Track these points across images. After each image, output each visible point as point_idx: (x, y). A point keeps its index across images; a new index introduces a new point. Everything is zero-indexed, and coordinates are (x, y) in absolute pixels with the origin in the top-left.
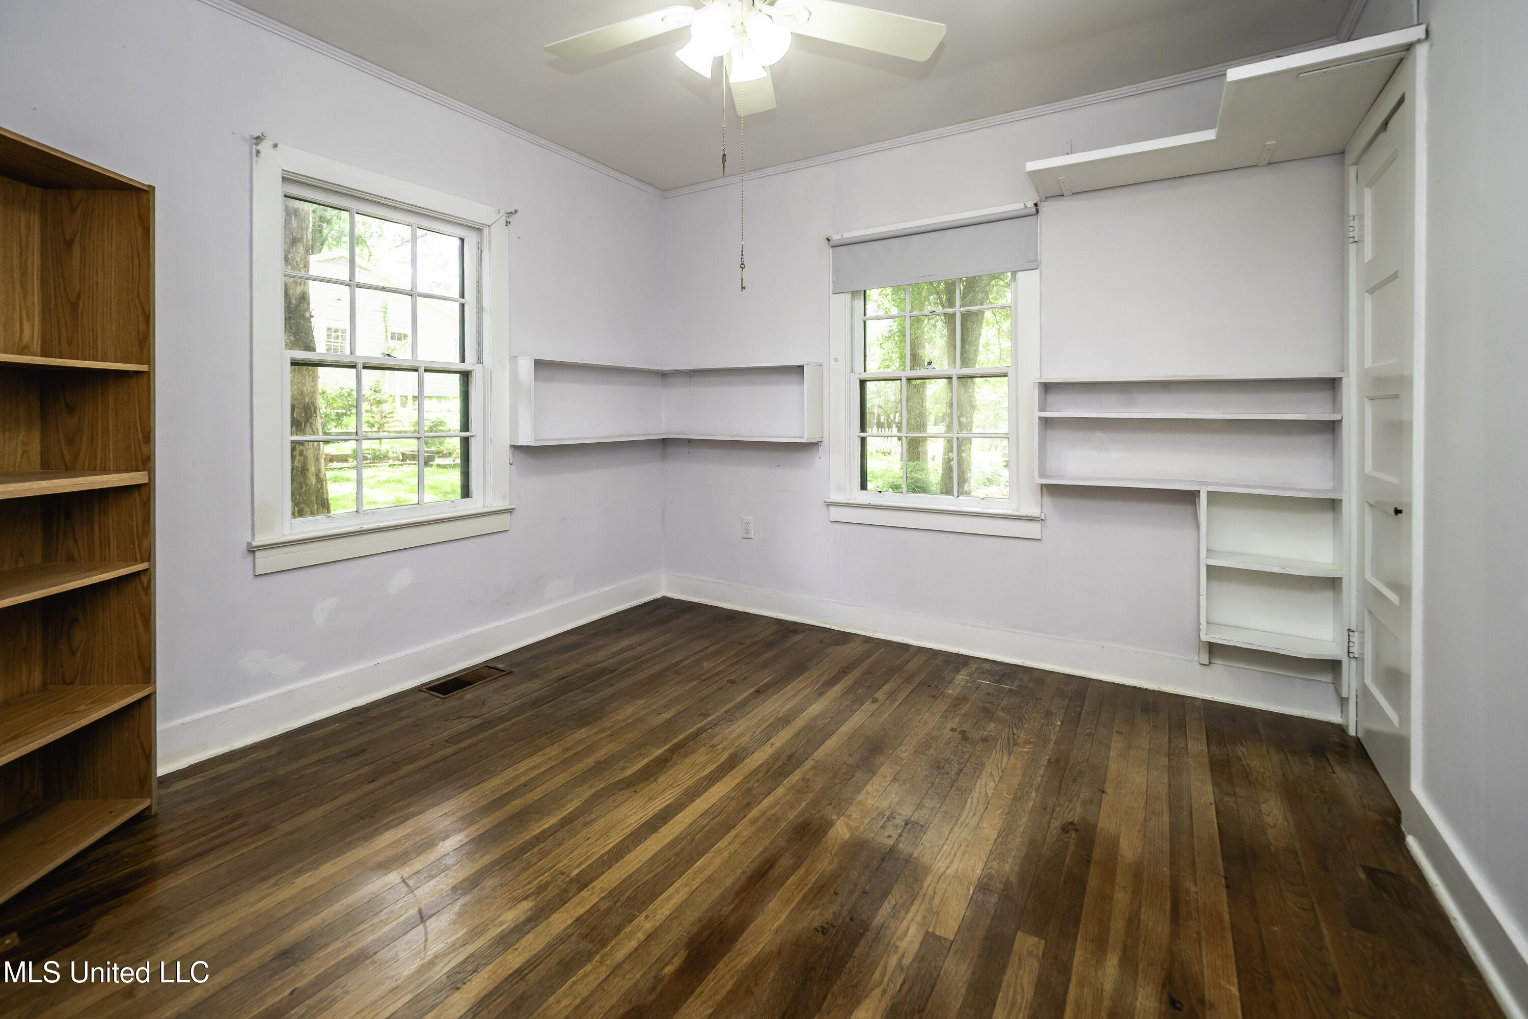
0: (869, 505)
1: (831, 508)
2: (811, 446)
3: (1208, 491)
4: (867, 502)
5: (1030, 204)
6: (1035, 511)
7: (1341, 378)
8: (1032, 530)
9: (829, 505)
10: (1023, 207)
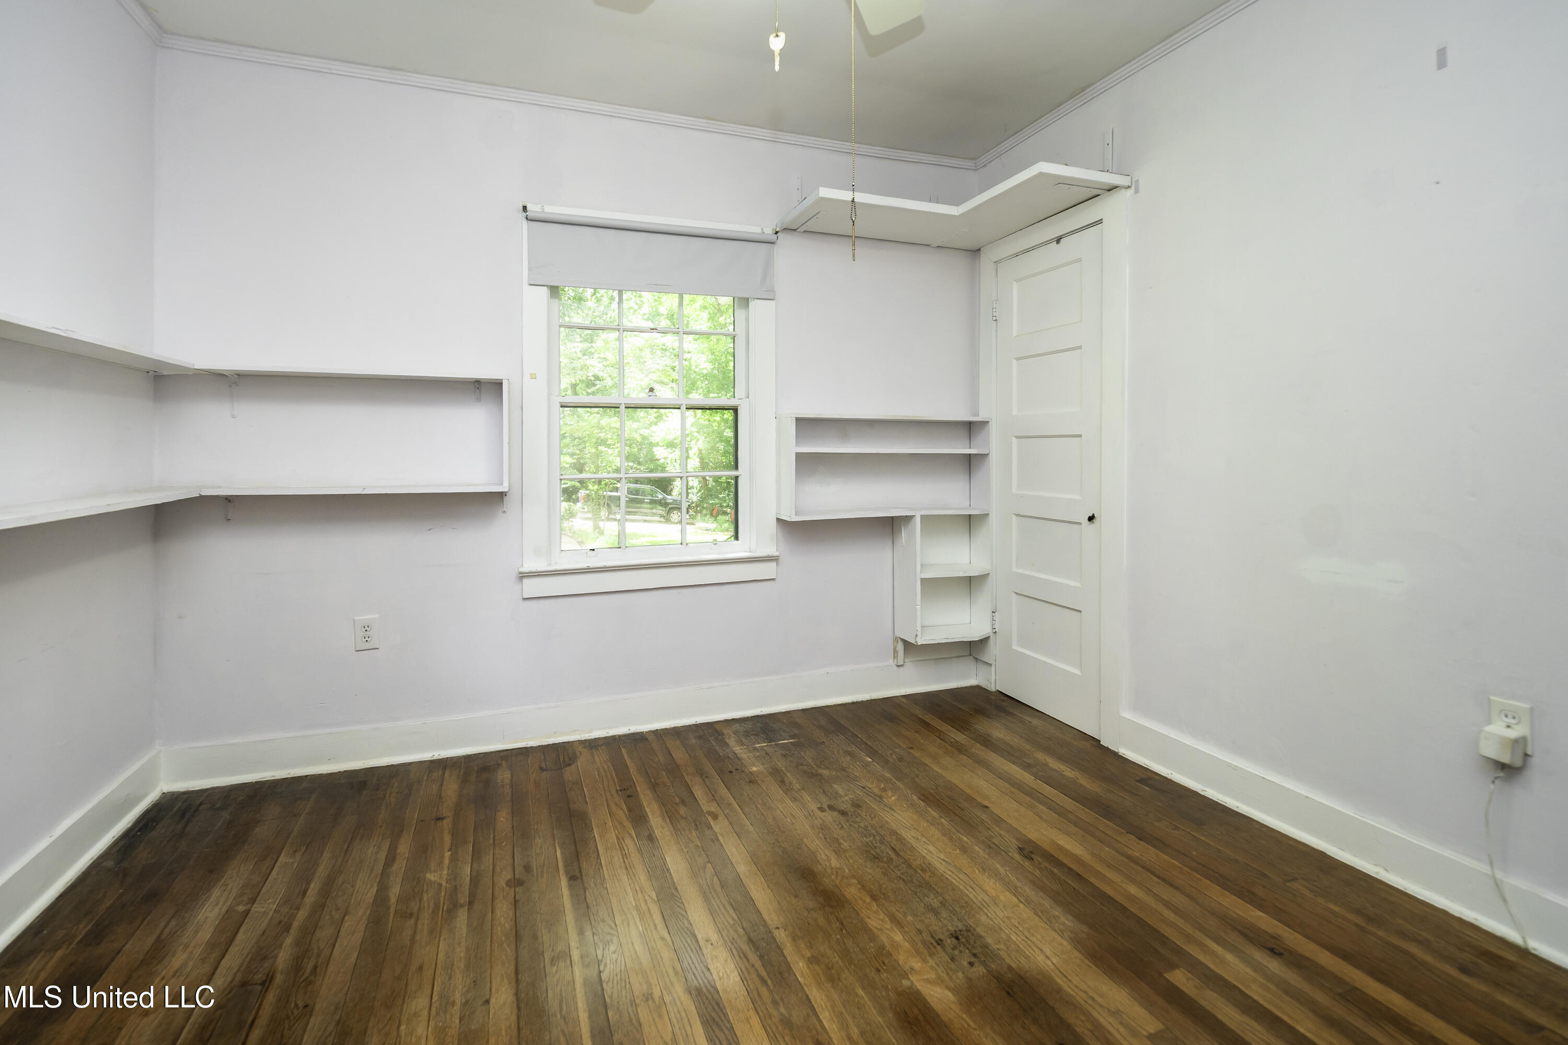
0: (588, 568)
1: (525, 581)
2: (501, 496)
3: (921, 515)
4: (584, 565)
5: (769, 231)
6: (771, 551)
7: (989, 422)
8: (767, 570)
9: (523, 576)
10: (760, 232)
